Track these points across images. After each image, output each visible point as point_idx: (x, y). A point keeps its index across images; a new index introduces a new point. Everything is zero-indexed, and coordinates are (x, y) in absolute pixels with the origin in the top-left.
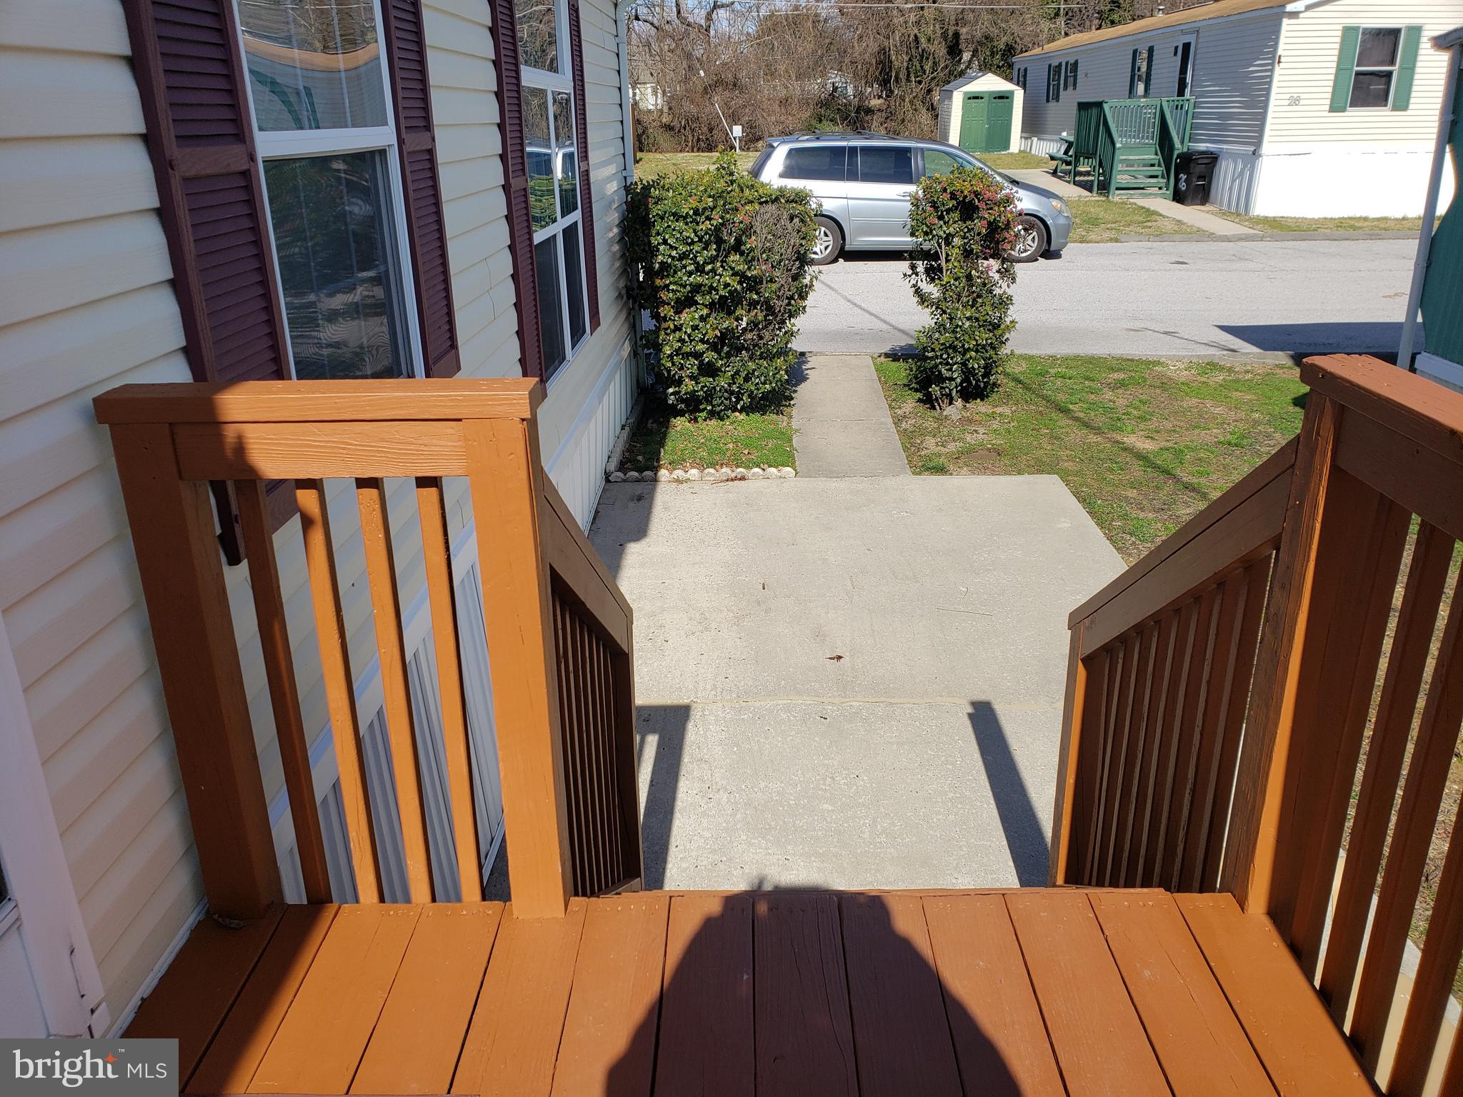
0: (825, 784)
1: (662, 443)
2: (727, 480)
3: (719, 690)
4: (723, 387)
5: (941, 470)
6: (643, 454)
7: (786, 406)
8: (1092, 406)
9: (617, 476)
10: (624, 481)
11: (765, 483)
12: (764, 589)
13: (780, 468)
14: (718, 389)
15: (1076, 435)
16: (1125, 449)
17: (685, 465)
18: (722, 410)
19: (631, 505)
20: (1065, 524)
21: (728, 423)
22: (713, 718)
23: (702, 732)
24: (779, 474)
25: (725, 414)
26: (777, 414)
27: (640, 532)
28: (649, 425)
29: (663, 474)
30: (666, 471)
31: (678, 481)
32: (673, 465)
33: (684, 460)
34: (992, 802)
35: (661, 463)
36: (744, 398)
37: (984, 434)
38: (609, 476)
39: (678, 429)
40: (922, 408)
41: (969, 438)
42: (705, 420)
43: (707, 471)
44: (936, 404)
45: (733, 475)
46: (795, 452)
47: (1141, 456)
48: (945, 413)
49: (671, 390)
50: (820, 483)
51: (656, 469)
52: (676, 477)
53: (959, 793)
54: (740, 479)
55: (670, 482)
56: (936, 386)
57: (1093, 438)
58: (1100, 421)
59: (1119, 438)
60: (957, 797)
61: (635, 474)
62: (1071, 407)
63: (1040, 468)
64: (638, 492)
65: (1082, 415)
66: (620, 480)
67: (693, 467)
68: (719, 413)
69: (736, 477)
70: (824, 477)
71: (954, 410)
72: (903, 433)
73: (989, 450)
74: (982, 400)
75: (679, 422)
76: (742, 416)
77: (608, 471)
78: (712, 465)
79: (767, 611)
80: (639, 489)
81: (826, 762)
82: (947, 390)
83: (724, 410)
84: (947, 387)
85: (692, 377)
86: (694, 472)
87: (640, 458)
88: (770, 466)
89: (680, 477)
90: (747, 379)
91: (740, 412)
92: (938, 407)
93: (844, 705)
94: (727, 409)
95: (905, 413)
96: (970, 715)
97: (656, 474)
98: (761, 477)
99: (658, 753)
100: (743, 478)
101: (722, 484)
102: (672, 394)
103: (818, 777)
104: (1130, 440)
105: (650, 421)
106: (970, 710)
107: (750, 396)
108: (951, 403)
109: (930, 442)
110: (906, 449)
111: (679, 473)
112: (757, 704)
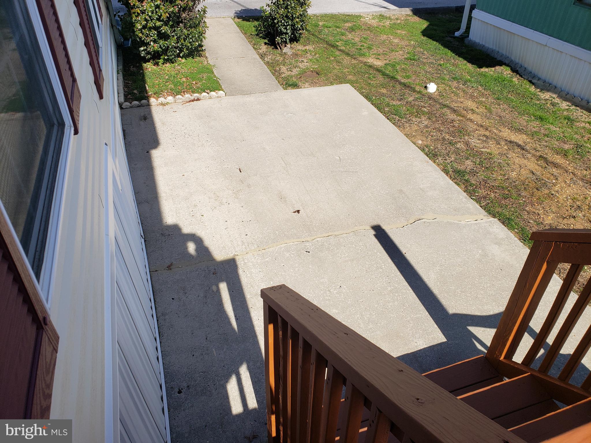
0: (327, 296)
1: (144, 81)
2: (190, 101)
3: (246, 244)
4: (173, 45)
5: (295, 86)
6: (136, 88)
7: (200, 51)
8: (347, 43)
9: (126, 105)
10: (131, 107)
11: (210, 101)
12: (241, 172)
13: (217, 91)
14: (170, 47)
15: (347, 60)
16: (370, 66)
17: (163, 94)
18: (173, 58)
19: (142, 123)
20: (365, 113)
21: (177, 65)
22: (251, 264)
23: (249, 275)
24: (217, 95)
25: (175, 60)
26: (200, 56)
27: (155, 143)
28: (132, 69)
29: (153, 101)
30: (154, 99)
31: (163, 104)
32: (157, 94)
33: (162, 91)
34: (410, 288)
35: (149, 94)
36: (184, 50)
37: (306, 62)
38: (122, 105)
39: (150, 70)
40: (270, 48)
41: (300, 65)
42: (163, 64)
43: (178, 97)
44: (278, 46)
45: (192, 98)
46: (219, 80)
47: (378, 70)
48: (284, 51)
49: (142, 49)
50: (240, 99)
51: (147, 98)
52: (161, 102)
53: (393, 286)
54: (197, 100)
55: (158, 105)
56: (279, 37)
57: (354, 62)
58: (353, 51)
59: (365, 60)
60: (393, 289)
61: (136, 103)
62: (337, 43)
63: (340, 80)
64: (142, 114)
65: (343, 48)
66: (129, 107)
67: (169, 95)
68: (171, 60)
69: (194, 99)
70: (240, 94)
71: (287, 49)
72: (267, 63)
73: (312, 71)
74: (297, 42)
75: (149, 66)
76: (184, 60)
77: (120, 102)
78: (178, 93)
79: (249, 186)
80: (142, 111)
81: (321, 281)
82: (284, 39)
83: (174, 58)
84: (284, 38)
85: (155, 41)
86: (170, 99)
87: (135, 91)
88: (211, 91)
89: (163, 102)
90: (185, 40)
91: (182, 58)
92: (279, 48)
93: (314, 241)
94: (175, 57)
95: (264, 52)
96: (375, 235)
97: (148, 101)
98: (208, 98)
99: (231, 295)
100: (198, 100)
101: (188, 104)
102: (142, 51)
103: (322, 292)
104: (371, 60)
105: (132, 67)
106: (373, 232)
107: (187, 49)
108: (285, 46)
109: (284, 69)
110: (274, 74)
111: (161, 100)
112: (271, 250)
